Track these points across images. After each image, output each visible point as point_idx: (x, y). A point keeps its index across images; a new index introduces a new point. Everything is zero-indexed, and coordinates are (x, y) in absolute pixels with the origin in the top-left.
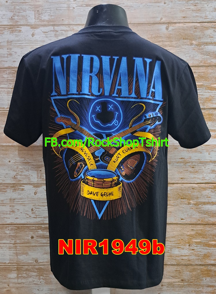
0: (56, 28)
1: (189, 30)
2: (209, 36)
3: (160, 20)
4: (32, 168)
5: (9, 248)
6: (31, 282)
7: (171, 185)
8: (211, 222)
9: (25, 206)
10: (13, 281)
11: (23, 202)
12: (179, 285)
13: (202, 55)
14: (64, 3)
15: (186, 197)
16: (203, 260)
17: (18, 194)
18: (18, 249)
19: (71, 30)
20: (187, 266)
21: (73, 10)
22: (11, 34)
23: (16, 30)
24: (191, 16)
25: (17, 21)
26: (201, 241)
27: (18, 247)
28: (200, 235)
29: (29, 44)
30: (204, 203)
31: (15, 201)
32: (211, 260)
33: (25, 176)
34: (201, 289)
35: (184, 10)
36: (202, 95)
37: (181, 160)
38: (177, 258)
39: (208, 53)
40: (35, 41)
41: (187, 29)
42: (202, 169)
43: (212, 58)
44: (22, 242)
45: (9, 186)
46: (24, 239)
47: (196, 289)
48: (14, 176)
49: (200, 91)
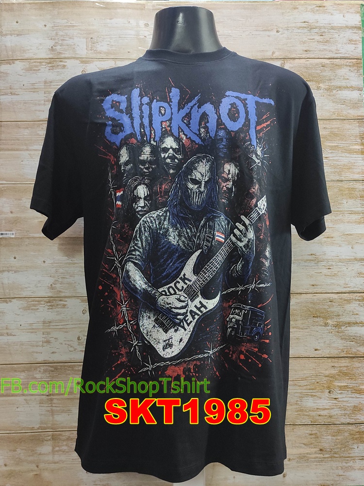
3: (272, 55)
5: (40, 403)
7: (298, 296)
10: (46, 458)
11: (64, 327)
12: (317, 457)
17: (56, 314)
18: (55, 404)
20: (328, 426)
22: (51, 71)
23: (58, 66)
24: (316, 49)
25: (60, 53)
27: (55, 401)
28: (346, 374)
30: (349, 324)
33: (67, 285)
34: (351, 464)
37: (310, 257)
39: (343, 102)
43: (349, 108)
45: (41, 301)
47: (344, 464)
48: (51, 285)
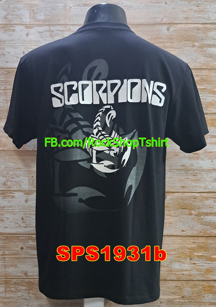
0: (52, 28)
1: (191, 31)
2: (212, 38)
4: (23, 173)
6: (20, 297)
8: (214, 234)
9: (14, 214)
13: (205, 58)
14: (60, 3)
15: (188, 207)
16: (205, 275)
19: (67, 31)
21: (70, 10)
26: (202, 254)
29: (23, 44)
31: (4, 209)
32: (213, 275)
35: (186, 10)
36: (205, 99)
38: (177, 273)
40: (29, 41)
41: (188, 30)
42: (204, 178)
44: (10, 253)
46: (13, 250)
49: (203, 95)
